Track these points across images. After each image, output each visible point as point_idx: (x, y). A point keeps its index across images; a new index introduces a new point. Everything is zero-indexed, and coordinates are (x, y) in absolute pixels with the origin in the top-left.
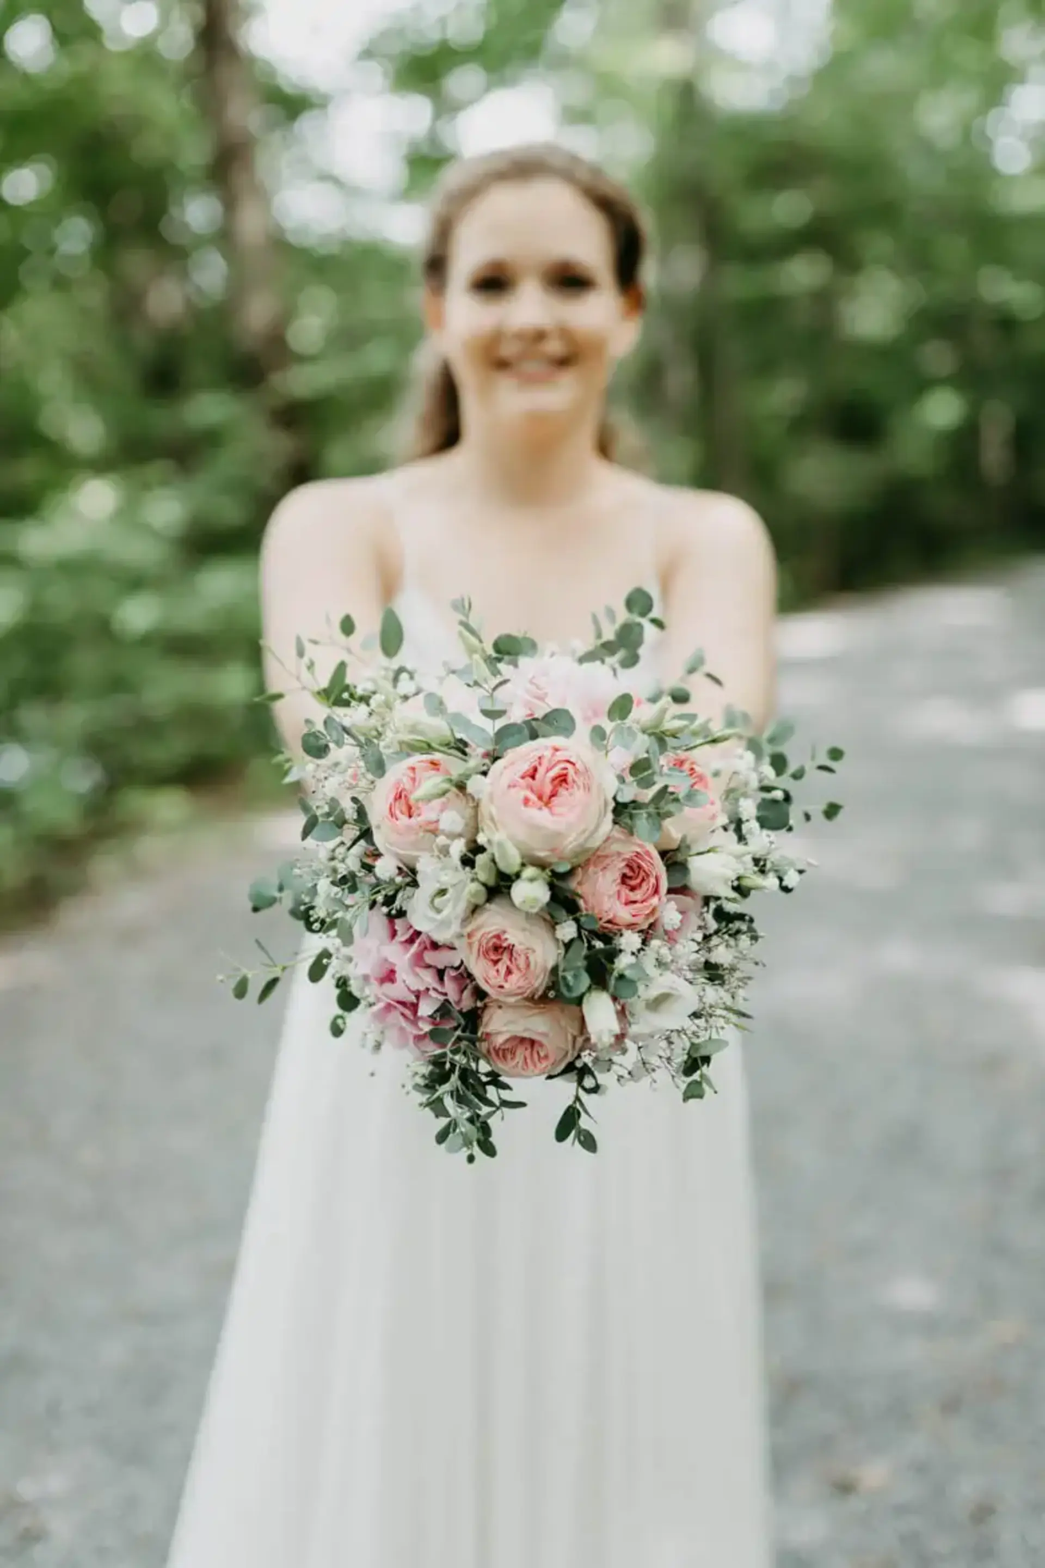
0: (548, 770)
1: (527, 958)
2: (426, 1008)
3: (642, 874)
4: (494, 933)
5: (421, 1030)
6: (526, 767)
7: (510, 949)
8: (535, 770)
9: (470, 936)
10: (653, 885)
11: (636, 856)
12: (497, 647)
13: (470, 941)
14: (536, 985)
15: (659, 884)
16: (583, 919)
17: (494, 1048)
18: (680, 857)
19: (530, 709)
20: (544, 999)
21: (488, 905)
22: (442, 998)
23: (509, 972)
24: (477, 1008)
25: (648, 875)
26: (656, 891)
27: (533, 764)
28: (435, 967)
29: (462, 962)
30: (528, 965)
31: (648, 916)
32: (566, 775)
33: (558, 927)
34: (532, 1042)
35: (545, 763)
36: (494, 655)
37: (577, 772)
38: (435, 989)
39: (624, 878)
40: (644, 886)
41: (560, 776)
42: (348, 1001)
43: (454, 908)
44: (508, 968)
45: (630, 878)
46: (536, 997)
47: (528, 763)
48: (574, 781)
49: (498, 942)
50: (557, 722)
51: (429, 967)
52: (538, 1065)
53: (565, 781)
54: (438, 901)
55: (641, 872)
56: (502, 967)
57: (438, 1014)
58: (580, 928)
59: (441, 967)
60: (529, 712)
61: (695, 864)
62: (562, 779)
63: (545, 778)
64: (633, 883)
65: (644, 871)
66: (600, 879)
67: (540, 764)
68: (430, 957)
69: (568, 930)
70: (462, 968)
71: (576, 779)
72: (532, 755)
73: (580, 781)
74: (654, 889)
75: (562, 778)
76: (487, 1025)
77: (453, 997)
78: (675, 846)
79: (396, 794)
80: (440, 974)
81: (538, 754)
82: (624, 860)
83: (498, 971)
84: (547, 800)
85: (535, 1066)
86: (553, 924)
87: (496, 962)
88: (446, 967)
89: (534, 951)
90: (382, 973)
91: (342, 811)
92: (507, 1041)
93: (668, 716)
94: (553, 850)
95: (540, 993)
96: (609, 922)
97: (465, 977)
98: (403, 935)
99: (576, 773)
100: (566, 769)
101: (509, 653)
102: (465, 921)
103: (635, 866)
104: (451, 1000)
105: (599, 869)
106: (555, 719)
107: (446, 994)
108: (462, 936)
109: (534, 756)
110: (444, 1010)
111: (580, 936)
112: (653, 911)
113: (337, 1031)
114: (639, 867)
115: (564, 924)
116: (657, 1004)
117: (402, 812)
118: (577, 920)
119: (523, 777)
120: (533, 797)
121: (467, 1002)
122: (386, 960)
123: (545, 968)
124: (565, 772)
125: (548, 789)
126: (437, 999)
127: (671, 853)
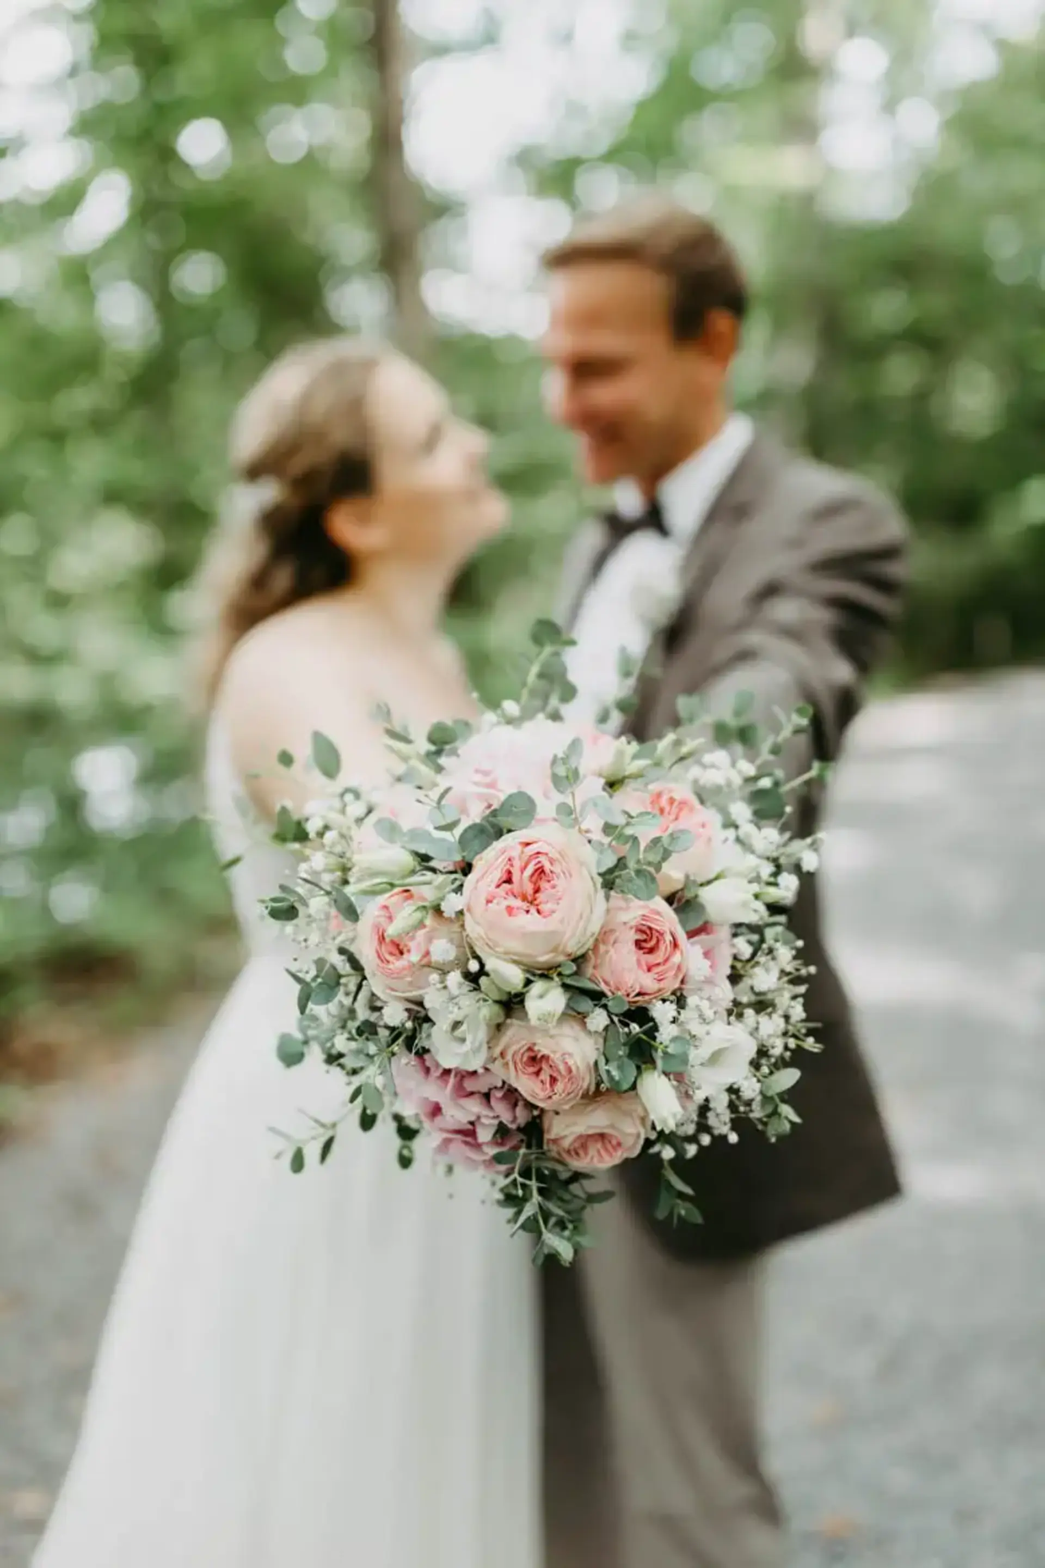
0: (523, 869)
1: (566, 1063)
2: (485, 1135)
3: (655, 934)
4: (525, 1048)
5: (487, 1154)
6: (498, 875)
7: (545, 1058)
8: (509, 873)
9: (502, 1055)
10: (670, 942)
11: (644, 920)
12: (431, 740)
13: (505, 1061)
14: (585, 1085)
15: (675, 936)
16: (610, 1004)
17: (564, 1149)
18: (689, 895)
19: (486, 800)
20: (598, 1092)
21: (509, 1021)
22: (496, 1122)
23: (553, 1080)
24: (534, 1118)
25: (662, 934)
26: (675, 945)
27: (505, 868)
28: (479, 1093)
29: (504, 1082)
30: (570, 1071)
31: (676, 975)
32: (542, 867)
33: (587, 1020)
34: (602, 1136)
35: (517, 864)
36: (433, 748)
37: (552, 862)
38: (487, 1116)
39: (638, 944)
40: (662, 947)
41: (536, 870)
42: (407, 1133)
43: (477, 1034)
44: (551, 1076)
45: (645, 941)
46: (591, 1093)
47: (499, 870)
48: (552, 872)
49: (532, 1054)
50: (515, 807)
51: (472, 1094)
52: (614, 1154)
53: (543, 871)
54: (458, 1033)
55: (654, 932)
56: (545, 1076)
57: (498, 1136)
58: (610, 1014)
59: (485, 1090)
60: (486, 804)
61: (707, 896)
62: (540, 872)
63: (523, 880)
64: (649, 945)
65: (657, 931)
66: (614, 957)
67: (512, 865)
68: (470, 1085)
69: (598, 1019)
70: (506, 1086)
71: (552, 869)
72: (500, 860)
73: (557, 869)
74: (672, 945)
75: (540, 870)
76: (549, 1131)
77: (506, 1118)
78: (679, 886)
79: (379, 939)
80: (487, 1096)
81: (506, 855)
82: (631, 928)
83: (542, 1082)
84: (532, 900)
85: (611, 1155)
86: (581, 1018)
87: (537, 1073)
88: (490, 1089)
89: (570, 1055)
90: (429, 1109)
91: (334, 968)
92: (575, 1141)
93: (627, 759)
94: (555, 950)
95: (593, 1088)
96: (639, 994)
97: (512, 1095)
98: (435, 1071)
99: (552, 864)
100: (539, 862)
101: (446, 743)
102: (490, 1044)
103: (644, 928)
104: (505, 1122)
105: (610, 948)
106: (512, 806)
107: (498, 1117)
108: (495, 1059)
109: (504, 859)
110: (502, 1132)
111: (612, 1021)
112: (679, 968)
113: (405, 1162)
114: (650, 928)
115: (591, 1015)
116: (715, 1058)
117: (391, 954)
118: (605, 1007)
119: (498, 886)
120: (517, 903)
121: (522, 1116)
122: (426, 1099)
123: (588, 1065)
124: (539, 865)
125: (529, 888)
126: (490, 1125)
127: (680, 893)
